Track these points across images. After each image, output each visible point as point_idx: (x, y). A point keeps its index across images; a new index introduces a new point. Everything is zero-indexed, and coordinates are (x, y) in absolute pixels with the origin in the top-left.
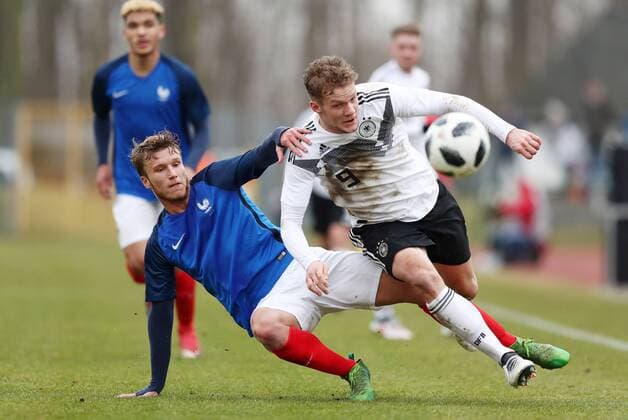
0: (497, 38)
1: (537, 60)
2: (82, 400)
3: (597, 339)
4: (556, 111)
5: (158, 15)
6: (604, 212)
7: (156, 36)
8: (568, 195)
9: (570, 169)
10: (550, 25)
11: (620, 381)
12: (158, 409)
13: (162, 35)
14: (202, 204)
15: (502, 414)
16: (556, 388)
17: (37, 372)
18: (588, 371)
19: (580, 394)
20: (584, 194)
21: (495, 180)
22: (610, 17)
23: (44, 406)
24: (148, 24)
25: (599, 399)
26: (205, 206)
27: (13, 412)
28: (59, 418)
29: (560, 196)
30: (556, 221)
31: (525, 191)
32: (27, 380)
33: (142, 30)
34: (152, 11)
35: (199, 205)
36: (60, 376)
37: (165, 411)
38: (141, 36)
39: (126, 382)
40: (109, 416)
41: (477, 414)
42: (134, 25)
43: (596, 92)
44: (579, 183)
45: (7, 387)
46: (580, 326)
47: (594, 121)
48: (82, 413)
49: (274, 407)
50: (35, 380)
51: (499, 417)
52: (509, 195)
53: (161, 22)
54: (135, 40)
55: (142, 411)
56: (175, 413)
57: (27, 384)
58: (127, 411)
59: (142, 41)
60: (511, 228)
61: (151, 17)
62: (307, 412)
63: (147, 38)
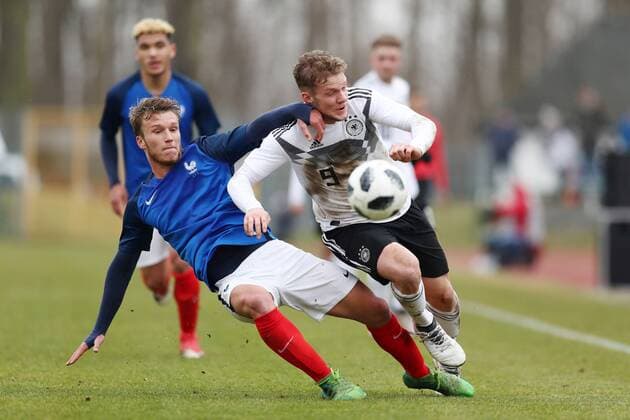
0: (493, 46)
1: (532, 67)
2: (88, 399)
3: (590, 339)
4: (550, 117)
5: (169, 35)
6: (598, 215)
7: (168, 56)
8: (561, 199)
9: (564, 174)
10: (545, 34)
11: (613, 380)
12: (162, 408)
13: (172, 54)
14: (189, 164)
15: (498, 412)
16: (551, 387)
17: (44, 372)
18: (582, 371)
19: (574, 394)
20: (578, 197)
21: (491, 185)
22: (603, 26)
23: (51, 405)
24: (159, 45)
25: (593, 398)
26: (191, 167)
27: (20, 411)
28: (66, 417)
29: (553, 200)
30: (550, 224)
31: (520, 194)
32: (35, 379)
33: (153, 51)
34: (163, 32)
35: (186, 164)
36: (67, 376)
37: (169, 410)
38: (153, 57)
39: (130, 381)
40: (114, 415)
41: (474, 413)
42: (145, 47)
43: (589, 99)
44: (572, 187)
45: (15, 386)
46: (574, 327)
47: (587, 127)
48: (88, 412)
49: (276, 405)
50: (42, 378)
51: (496, 416)
52: (504, 197)
53: (171, 43)
54: (147, 61)
55: (147, 410)
56: (179, 412)
57: (34, 383)
58: (132, 410)
59: (154, 62)
60: (506, 231)
61: (163, 38)
62: (308, 410)
63: (158, 59)
